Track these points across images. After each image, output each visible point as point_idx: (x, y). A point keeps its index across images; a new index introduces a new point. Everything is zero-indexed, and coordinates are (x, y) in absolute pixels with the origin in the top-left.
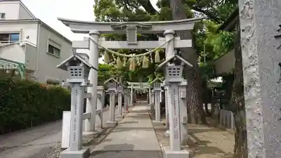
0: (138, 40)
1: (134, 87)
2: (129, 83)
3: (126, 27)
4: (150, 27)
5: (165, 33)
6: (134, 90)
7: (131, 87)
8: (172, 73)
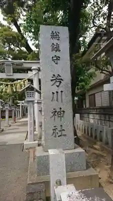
0: (13, 73)
1: (23, 104)
2: (19, 102)
3: (4, 64)
4: (22, 64)
5: (32, 68)
6: (22, 106)
7: (20, 104)
8: (29, 96)
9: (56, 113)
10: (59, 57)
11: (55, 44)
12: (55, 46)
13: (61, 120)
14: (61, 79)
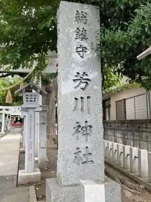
8: (29, 100)
9: (80, 129)
10: (86, 48)
11: (81, 30)
12: (81, 33)
13: (87, 140)
14: (88, 79)
